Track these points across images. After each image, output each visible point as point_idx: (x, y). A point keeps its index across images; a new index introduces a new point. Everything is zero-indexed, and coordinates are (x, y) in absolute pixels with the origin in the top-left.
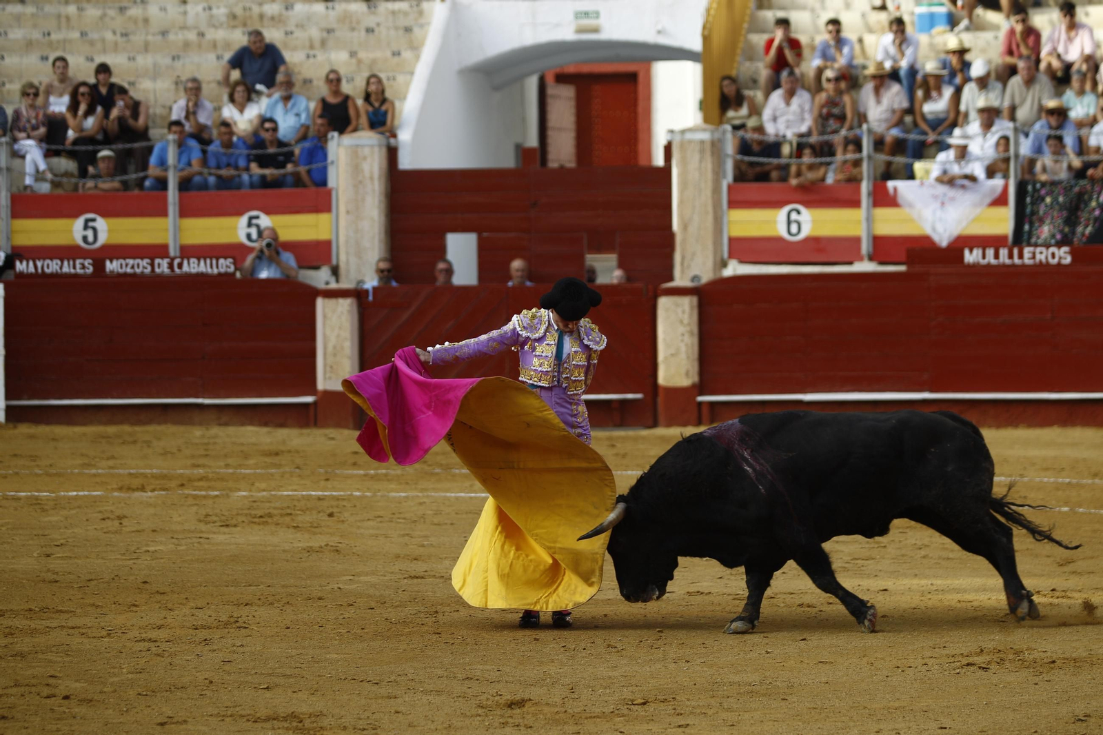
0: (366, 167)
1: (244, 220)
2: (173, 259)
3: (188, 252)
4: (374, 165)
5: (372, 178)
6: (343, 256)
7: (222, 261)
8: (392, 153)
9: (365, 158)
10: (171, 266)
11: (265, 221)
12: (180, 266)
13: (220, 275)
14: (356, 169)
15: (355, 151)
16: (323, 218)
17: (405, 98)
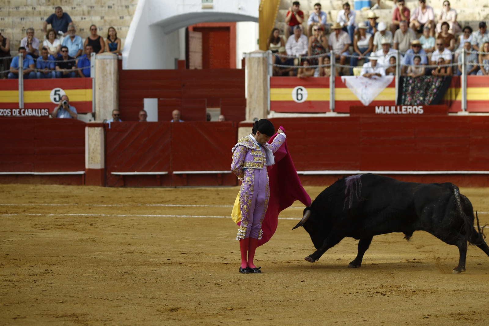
0: (108, 68)
1: (53, 92)
2: (21, 109)
3: (27, 106)
4: (112, 67)
5: (110, 73)
6: (98, 108)
7: (43, 110)
8: (120, 62)
9: (107, 64)
10: (20, 112)
11: (62, 92)
12: (24, 112)
13: (42, 116)
14: (103, 69)
15: (103, 61)
16: (89, 91)
17: (125, 38)
